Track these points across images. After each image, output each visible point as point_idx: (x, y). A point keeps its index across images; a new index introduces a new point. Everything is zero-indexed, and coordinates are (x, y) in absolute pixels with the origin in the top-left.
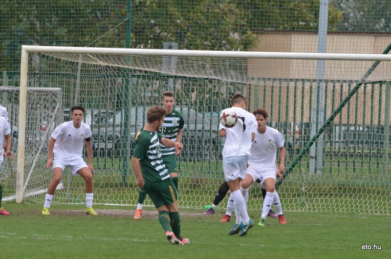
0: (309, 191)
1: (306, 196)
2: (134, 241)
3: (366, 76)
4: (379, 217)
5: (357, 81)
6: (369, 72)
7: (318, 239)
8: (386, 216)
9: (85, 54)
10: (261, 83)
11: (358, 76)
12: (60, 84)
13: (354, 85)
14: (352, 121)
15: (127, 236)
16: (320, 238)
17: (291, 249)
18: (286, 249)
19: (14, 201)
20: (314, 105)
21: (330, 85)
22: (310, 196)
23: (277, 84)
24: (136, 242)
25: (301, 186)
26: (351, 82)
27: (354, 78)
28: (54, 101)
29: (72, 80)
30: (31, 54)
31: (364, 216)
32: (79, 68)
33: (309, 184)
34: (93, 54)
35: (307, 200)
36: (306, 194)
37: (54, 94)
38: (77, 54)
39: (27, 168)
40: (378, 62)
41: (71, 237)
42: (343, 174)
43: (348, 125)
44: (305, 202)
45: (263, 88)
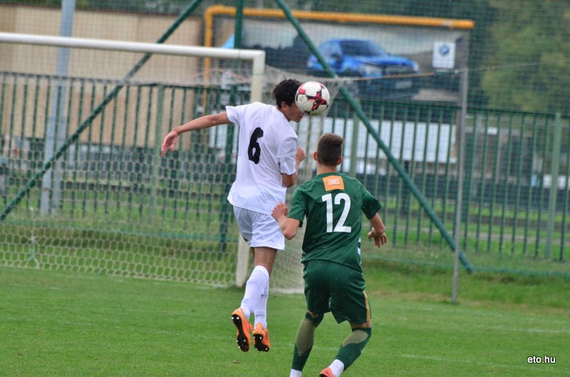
0: (41, 242)
1: (36, 250)
3: (131, 74)
4: (141, 281)
5: (117, 81)
6: (137, 68)
8: (153, 281)
11: (117, 71)
13: (111, 88)
14: (106, 140)
16: (60, 307)
20: (52, 113)
21: (77, 85)
22: (43, 250)
25: (29, 235)
26: (109, 81)
27: (113, 78)
31: (120, 278)
35: (38, 256)
36: (36, 246)
40: (148, 55)
42: (90, 217)
43: (101, 145)
44: (36, 261)
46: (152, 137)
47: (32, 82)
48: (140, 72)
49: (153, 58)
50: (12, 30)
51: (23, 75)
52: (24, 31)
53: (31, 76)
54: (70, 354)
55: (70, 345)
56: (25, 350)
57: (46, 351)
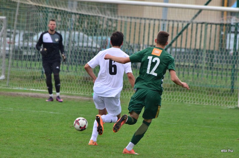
2: (51, 113)
3: (194, 18)
4: (198, 105)
5: (188, 22)
6: (196, 16)
8: (203, 105)
10: (129, 20)
11: (187, 17)
12: (6, 15)
13: (185, 24)
14: (183, 46)
15: (46, 110)
16: (164, 116)
21: (171, 23)
24: (52, 114)
26: (184, 22)
27: (186, 20)
29: (13, 13)
31: (189, 104)
32: (18, 6)
37: (2, 20)
40: (201, 11)
41: (12, 109)
43: (181, 48)
45: (129, 23)
46: (202, 45)
47: (152, 22)
48: (197, 18)
49: (203, 12)
53: (151, 19)
54: (169, 136)
55: (169, 132)
56: (150, 134)
57: (159, 135)
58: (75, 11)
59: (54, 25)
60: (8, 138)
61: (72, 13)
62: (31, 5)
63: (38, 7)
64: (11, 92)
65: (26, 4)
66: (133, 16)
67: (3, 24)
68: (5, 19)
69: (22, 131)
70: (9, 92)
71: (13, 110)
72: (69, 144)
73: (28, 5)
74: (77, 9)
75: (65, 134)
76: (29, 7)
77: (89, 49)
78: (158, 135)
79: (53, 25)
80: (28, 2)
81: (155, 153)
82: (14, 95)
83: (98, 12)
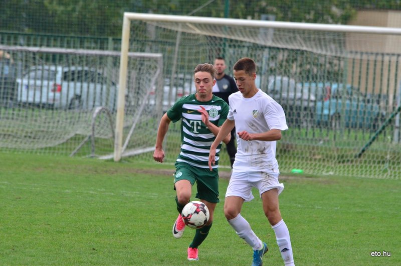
0: (393, 159)
1: (389, 163)
7: (391, 205)
9: (184, 24)
10: (365, 57)
12: (163, 51)
17: (362, 213)
18: (358, 213)
19: (112, 160)
22: (393, 163)
23: (379, 58)
25: (386, 154)
28: (156, 67)
30: (132, 21)
32: (179, 36)
33: (394, 153)
34: (192, 23)
35: (390, 167)
36: (390, 161)
37: (156, 60)
38: (176, 23)
39: (127, 129)
44: (388, 169)
45: (359, 62)
50: (385, 25)
51: (388, 54)
52: (393, 26)
53: (393, 55)
54: (389, 232)
55: (391, 227)
56: (360, 230)
57: (373, 230)
58: (270, 43)
59: (222, 65)
60: (131, 240)
61: (265, 47)
62: (198, 35)
63: (214, 39)
64: (167, 170)
65: (190, 33)
66: (364, 50)
67: (158, 66)
68: (161, 57)
69: (158, 227)
70: (161, 170)
71: (157, 197)
72: (225, 247)
73: (194, 35)
74: (273, 41)
75: (224, 232)
76: (196, 37)
77: (298, 103)
78: (372, 232)
79: (220, 66)
80: (194, 30)
81: (357, 258)
82: (168, 174)
83: (301, 44)
